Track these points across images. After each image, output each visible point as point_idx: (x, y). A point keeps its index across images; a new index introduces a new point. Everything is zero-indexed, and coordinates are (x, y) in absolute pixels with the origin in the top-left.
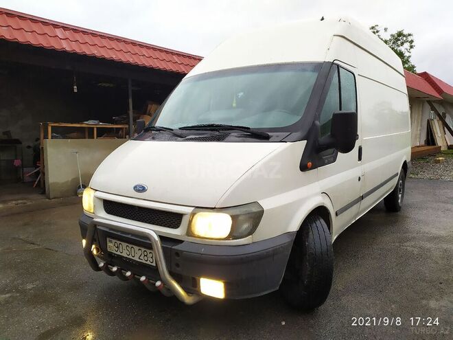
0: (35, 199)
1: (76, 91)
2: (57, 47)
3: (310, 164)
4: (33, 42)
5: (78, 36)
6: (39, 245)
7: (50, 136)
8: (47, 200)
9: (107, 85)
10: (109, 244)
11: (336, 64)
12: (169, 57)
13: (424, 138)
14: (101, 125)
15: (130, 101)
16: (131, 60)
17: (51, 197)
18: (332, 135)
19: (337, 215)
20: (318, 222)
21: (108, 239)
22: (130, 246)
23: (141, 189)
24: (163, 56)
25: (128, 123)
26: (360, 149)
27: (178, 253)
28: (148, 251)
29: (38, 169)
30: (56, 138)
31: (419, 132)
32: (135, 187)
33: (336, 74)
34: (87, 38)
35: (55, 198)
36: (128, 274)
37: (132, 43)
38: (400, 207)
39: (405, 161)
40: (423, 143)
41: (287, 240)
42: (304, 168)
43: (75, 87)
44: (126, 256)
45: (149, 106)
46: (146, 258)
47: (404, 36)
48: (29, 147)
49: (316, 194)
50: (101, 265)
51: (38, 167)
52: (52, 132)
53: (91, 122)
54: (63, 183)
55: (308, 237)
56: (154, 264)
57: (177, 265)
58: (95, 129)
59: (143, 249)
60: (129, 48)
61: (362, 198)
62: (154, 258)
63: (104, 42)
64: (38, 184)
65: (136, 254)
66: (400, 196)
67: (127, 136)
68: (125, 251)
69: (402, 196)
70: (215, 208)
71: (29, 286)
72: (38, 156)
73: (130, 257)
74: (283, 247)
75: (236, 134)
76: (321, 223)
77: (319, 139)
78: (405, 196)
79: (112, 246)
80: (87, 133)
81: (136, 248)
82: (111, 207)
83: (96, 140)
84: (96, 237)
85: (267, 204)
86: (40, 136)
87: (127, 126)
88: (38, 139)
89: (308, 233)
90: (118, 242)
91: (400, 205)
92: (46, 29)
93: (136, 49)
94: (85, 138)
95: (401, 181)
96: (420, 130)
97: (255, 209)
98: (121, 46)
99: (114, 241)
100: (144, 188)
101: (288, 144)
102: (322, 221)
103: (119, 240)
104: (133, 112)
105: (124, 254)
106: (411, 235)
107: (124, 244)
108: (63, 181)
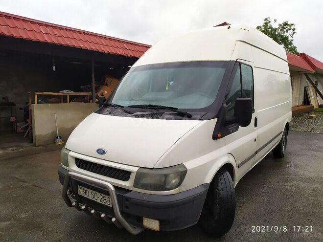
0: (25, 147)
1: (54, 69)
2: (41, 40)
3: (219, 135)
4: (25, 37)
5: (56, 31)
6: (29, 183)
7: (36, 102)
8: (34, 147)
9: (76, 63)
10: (79, 190)
11: (238, 62)
12: (120, 45)
13: (302, 100)
14: (72, 93)
15: (93, 76)
16: (94, 48)
17: (37, 145)
18: (235, 114)
19: (239, 167)
20: (225, 175)
21: (78, 186)
22: (94, 192)
23: (101, 152)
24: (117, 44)
25: (91, 91)
26: (256, 119)
27: (127, 199)
28: (107, 197)
29: (27, 124)
30: (41, 103)
31: (298, 96)
32: (98, 150)
33: (239, 69)
34: (62, 32)
35: (39, 146)
36: (93, 211)
37: (94, 35)
38: (284, 155)
39: (288, 122)
40: (301, 103)
41: (203, 189)
42: (215, 137)
43: (54, 67)
44: (91, 199)
45: (107, 79)
46: (105, 201)
47: (289, 25)
48: (21, 109)
49: (224, 156)
50: (74, 204)
51: (28, 122)
52: (38, 99)
53: (65, 91)
54: (45, 135)
55: (218, 186)
56: (111, 206)
57: (127, 207)
58: (68, 96)
59: (103, 195)
60: (92, 39)
61: (257, 152)
62: (111, 201)
63: (75, 35)
64: (28, 135)
65: (98, 198)
66: (284, 146)
67: (91, 101)
68: (90, 195)
69: (285, 147)
70: (153, 168)
71: (23, 216)
72: (27, 115)
73: (94, 199)
74: (201, 195)
75: (168, 113)
76: (227, 174)
77: (226, 116)
78: (287, 147)
79: (81, 191)
80: (62, 99)
81: (99, 194)
82: (81, 163)
83: (68, 105)
84: (70, 184)
85: (189, 165)
86: (29, 100)
87: (90, 94)
88: (28, 103)
89: (218, 183)
90: (86, 189)
91: (284, 153)
92: (34, 27)
93: (97, 40)
94: (61, 103)
95: (284, 136)
96: (299, 94)
97: (181, 169)
98: (87, 37)
99: (83, 188)
100: (104, 151)
101: (205, 121)
102: (228, 173)
103: (87, 187)
104: (95, 83)
105: (90, 198)
106: (291, 177)
107: (90, 191)
108: (45, 133)
